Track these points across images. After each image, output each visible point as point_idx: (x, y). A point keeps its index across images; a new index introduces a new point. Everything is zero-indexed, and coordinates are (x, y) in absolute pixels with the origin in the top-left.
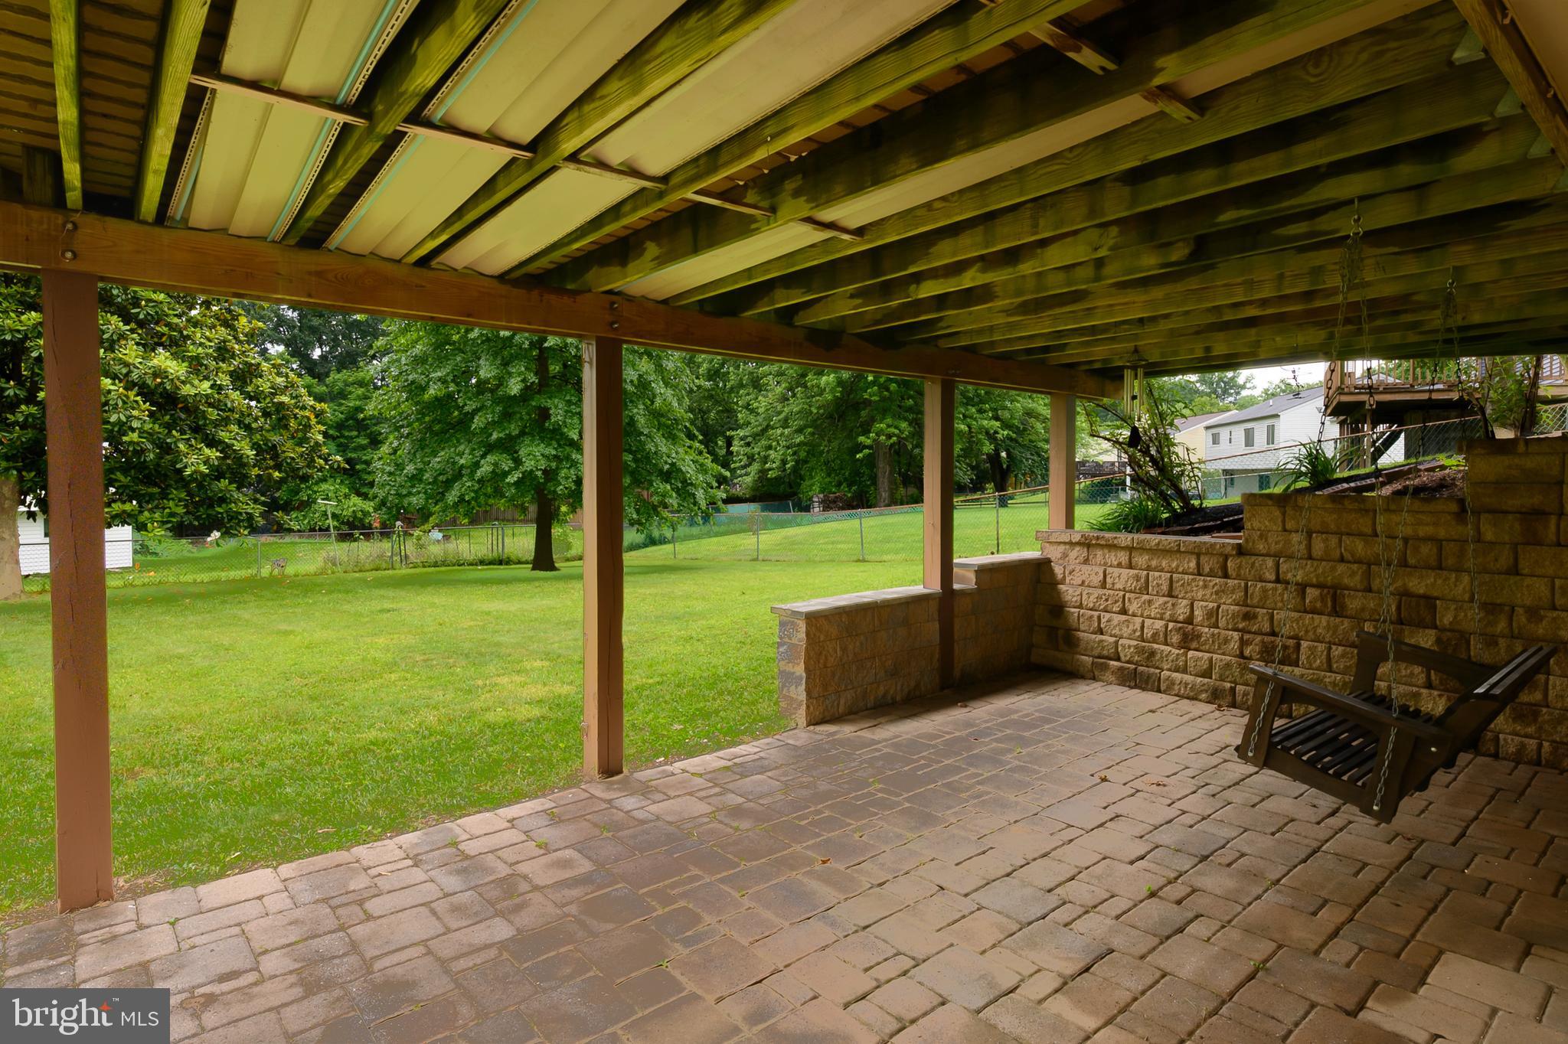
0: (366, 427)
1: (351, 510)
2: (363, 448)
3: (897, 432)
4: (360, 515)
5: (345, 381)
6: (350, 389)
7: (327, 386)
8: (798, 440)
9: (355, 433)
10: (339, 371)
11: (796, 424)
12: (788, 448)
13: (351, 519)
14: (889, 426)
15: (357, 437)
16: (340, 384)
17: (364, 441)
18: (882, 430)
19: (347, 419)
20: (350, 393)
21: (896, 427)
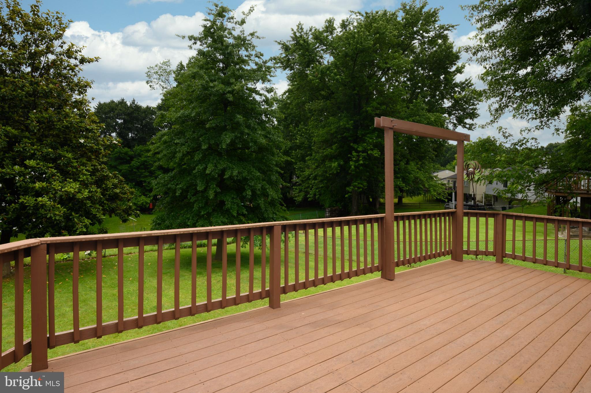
0: (148, 168)
1: (141, 202)
2: (146, 176)
3: (362, 186)
4: (145, 204)
5: (141, 150)
6: (142, 153)
7: (133, 151)
8: (321, 186)
9: (144, 171)
10: (138, 146)
11: (320, 179)
12: (317, 189)
13: (141, 205)
14: (359, 183)
15: (145, 172)
16: (139, 151)
17: (147, 174)
18: (356, 185)
19: (141, 165)
20: (143, 155)
21: (362, 184)
